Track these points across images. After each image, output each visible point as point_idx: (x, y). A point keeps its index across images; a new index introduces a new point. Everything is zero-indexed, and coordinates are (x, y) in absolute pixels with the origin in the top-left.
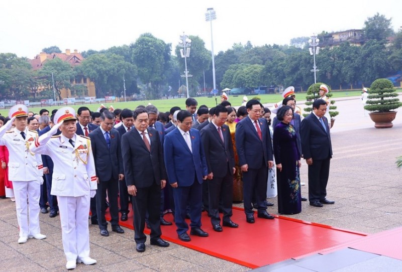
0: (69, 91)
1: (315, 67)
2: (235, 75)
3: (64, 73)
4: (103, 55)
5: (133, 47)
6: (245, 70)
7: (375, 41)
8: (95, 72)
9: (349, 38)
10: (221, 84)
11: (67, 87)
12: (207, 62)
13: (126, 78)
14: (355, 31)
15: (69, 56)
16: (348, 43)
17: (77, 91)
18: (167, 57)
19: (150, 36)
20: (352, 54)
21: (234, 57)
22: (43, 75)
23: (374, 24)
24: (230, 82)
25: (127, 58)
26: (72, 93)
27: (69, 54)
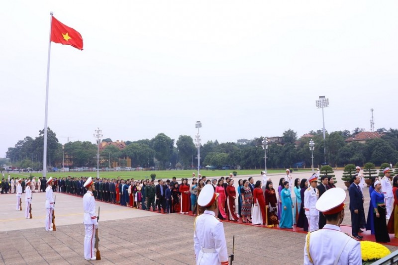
0: (117, 163)
1: (265, 156)
2: (211, 159)
3: (115, 153)
4: (137, 144)
5: (153, 140)
6: (217, 155)
7: (290, 143)
8: (132, 153)
9: (276, 141)
10: (203, 163)
11: (117, 161)
12: (194, 150)
13: (149, 157)
14: (278, 138)
15: (118, 144)
16: (276, 144)
17: (121, 164)
18: (172, 147)
19: (163, 135)
20: (279, 150)
21: (210, 148)
22: (104, 154)
23: (288, 135)
24: (208, 162)
25: (150, 146)
26: (118, 164)
27: (118, 143)
